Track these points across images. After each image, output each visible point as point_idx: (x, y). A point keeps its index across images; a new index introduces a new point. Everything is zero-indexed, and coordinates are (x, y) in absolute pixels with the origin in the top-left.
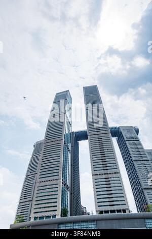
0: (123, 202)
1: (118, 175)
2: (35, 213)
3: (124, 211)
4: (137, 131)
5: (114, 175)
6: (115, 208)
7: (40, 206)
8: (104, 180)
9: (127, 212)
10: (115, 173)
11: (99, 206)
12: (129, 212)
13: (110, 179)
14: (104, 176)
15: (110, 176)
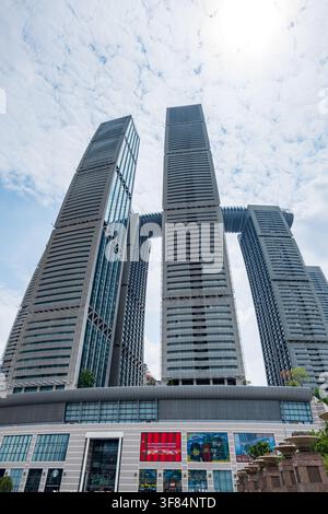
0: (232, 362)
1: (228, 300)
2: (18, 378)
3: (232, 381)
4: (290, 218)
5: (217, 300)
6: (210, 374)
7: (30, 363)
8: (191, 310)
9: (239, 384)
10: (220, 296)
11: (170, 369)
12: (244, 383)
13: (205, 309)
14: (192, 302)
15: (205, 302)
